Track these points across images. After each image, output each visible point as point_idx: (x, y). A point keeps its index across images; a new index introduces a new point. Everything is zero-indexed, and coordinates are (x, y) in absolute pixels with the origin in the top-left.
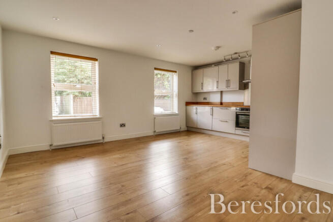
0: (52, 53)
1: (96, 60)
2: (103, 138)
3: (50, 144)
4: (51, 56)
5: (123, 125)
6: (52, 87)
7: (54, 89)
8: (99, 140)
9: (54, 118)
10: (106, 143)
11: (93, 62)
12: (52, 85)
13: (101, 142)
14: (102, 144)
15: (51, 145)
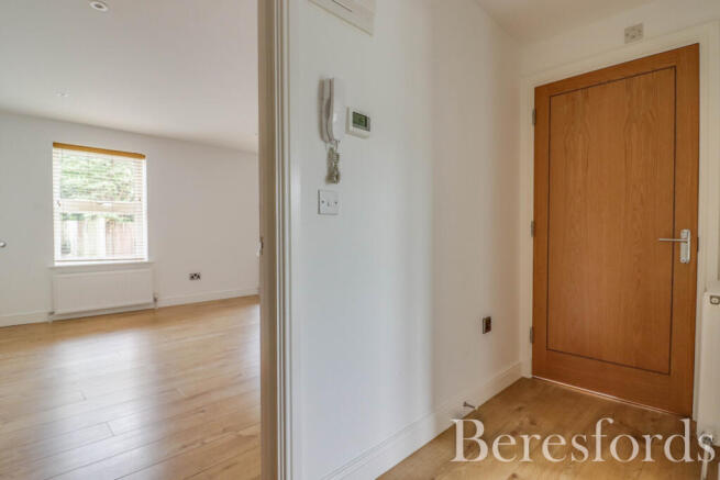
0: (56, 145)
1: (141, 156)
2: (155, 300)
3: (50, 310)
4: (54, 150)
5: (195, 276)
6: (56, 206)
7: (57, 210)
8: (148, 304)
9: (57, 264)
10: (161, 309)
11: (137, 160)
12: (55, 202)
13: (152, 307)
14: (153, 310)
15: (52, 313)
